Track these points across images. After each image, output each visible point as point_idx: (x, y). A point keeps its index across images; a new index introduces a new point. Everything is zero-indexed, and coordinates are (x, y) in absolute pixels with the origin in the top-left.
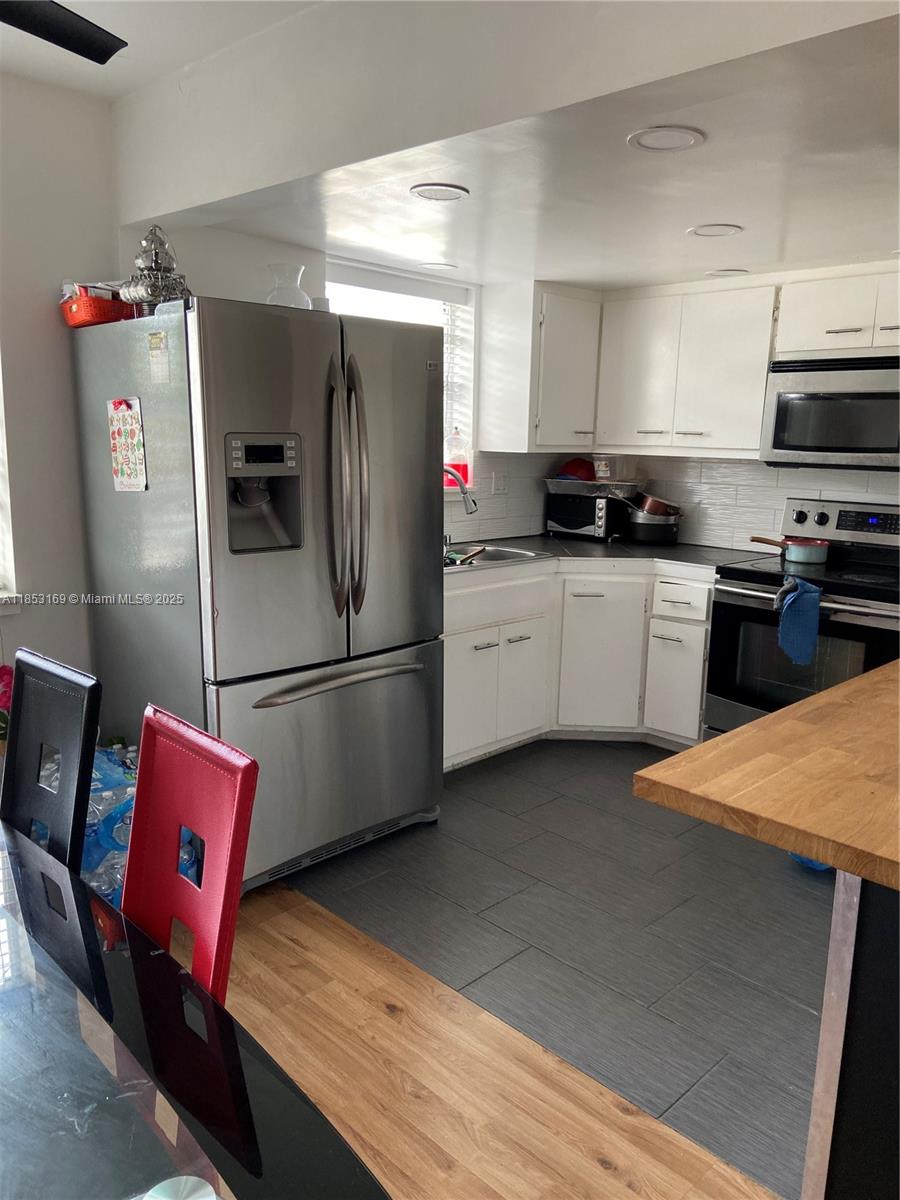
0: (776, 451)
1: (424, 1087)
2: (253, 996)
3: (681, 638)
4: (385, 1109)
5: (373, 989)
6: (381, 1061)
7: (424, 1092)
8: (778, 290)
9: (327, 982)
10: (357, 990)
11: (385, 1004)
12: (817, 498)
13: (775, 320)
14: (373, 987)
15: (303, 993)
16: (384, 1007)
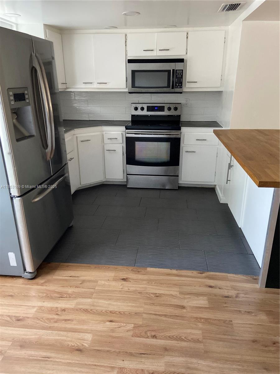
0: (133, 88)
1: (156, 293)
2: (80, 298)
3: (115, 149)
4: (154, 304)
5: (112, 278)
6: (138, 294)
7: (157, 295)
8: (126, 35)
9: (97, 282)
10: (108, 280)
11: (121, 279)
13: (126, 45)
14: (112, 277)
15: (95, 289)
16: (121, 280)
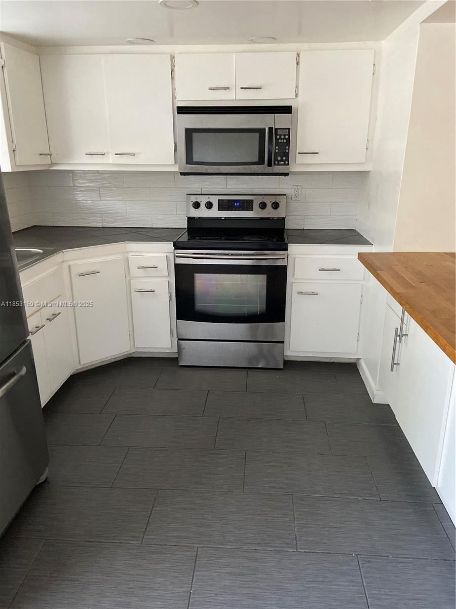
0: (189, 165)
3: (153, 289)
8: (172, 58)
12: (200, 193)
13: (173, 78)
